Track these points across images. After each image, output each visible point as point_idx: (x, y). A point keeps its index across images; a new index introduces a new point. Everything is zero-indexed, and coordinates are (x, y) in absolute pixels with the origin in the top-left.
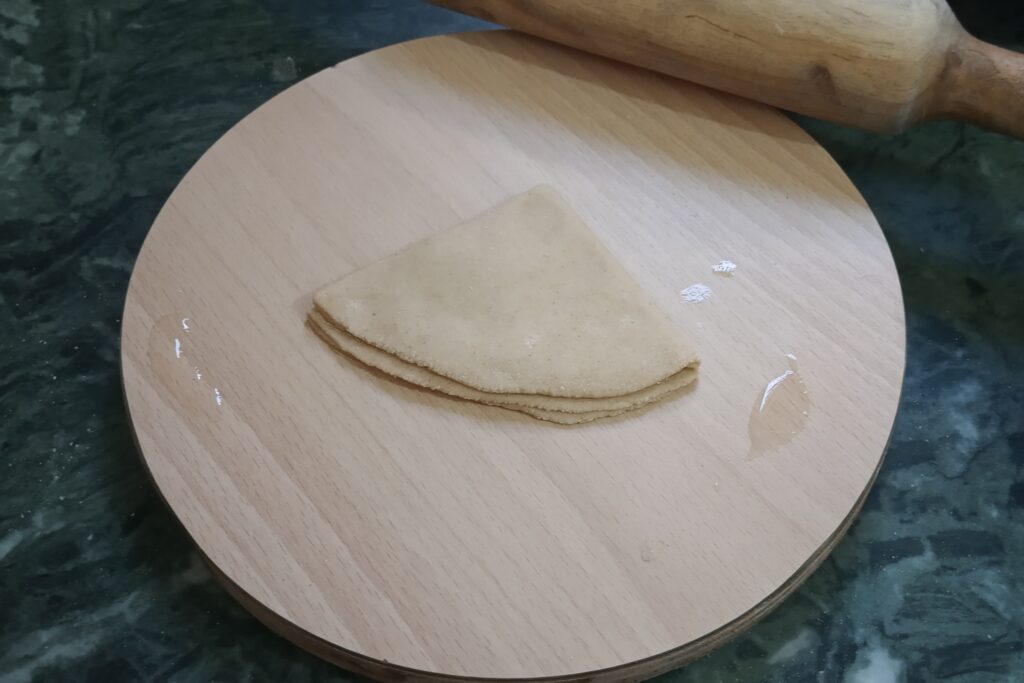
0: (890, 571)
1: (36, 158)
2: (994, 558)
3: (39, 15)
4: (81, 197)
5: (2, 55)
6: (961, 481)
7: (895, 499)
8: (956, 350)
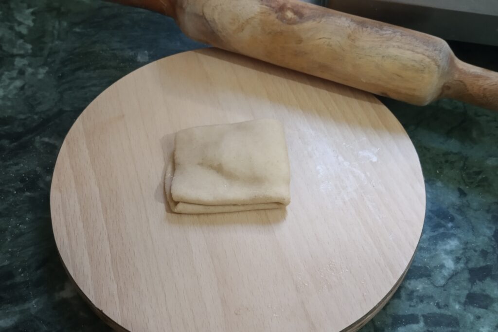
0: (401, 330)
1: (22, 88)
2: (454, 329)
3: (34, 21)
4: (40, 108)
5: (14, 38)
6: (442, 289)
7: (408, 294)
8: (449, 223)
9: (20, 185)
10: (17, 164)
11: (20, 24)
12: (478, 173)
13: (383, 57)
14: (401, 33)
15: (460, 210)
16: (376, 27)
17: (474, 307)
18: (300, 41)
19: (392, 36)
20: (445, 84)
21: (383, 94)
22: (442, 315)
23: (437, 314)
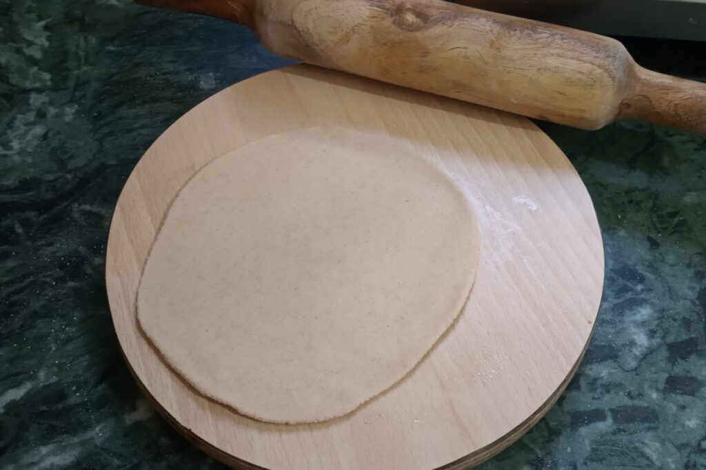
0: (584, 430)
1: (45, 137)
2: (652, 425)
3: (49, 38)
4: (73, 164)
5: (24, 65)
6: (634, 373)
7: (589, 383)
8: (637, 285)
9: (60, 273)
10: (51, 244)
11: (30, 44)
12: (674, 215)
13: (539, 69)
14: (562, 35)
15: (652, 267)
16: (528, 28)
17: (677, 394)
18: (426, 53)
19: (549, 40)
20: (622, 101)
21: (541, 117)
22: (635, 408)
23: (630, 407)
